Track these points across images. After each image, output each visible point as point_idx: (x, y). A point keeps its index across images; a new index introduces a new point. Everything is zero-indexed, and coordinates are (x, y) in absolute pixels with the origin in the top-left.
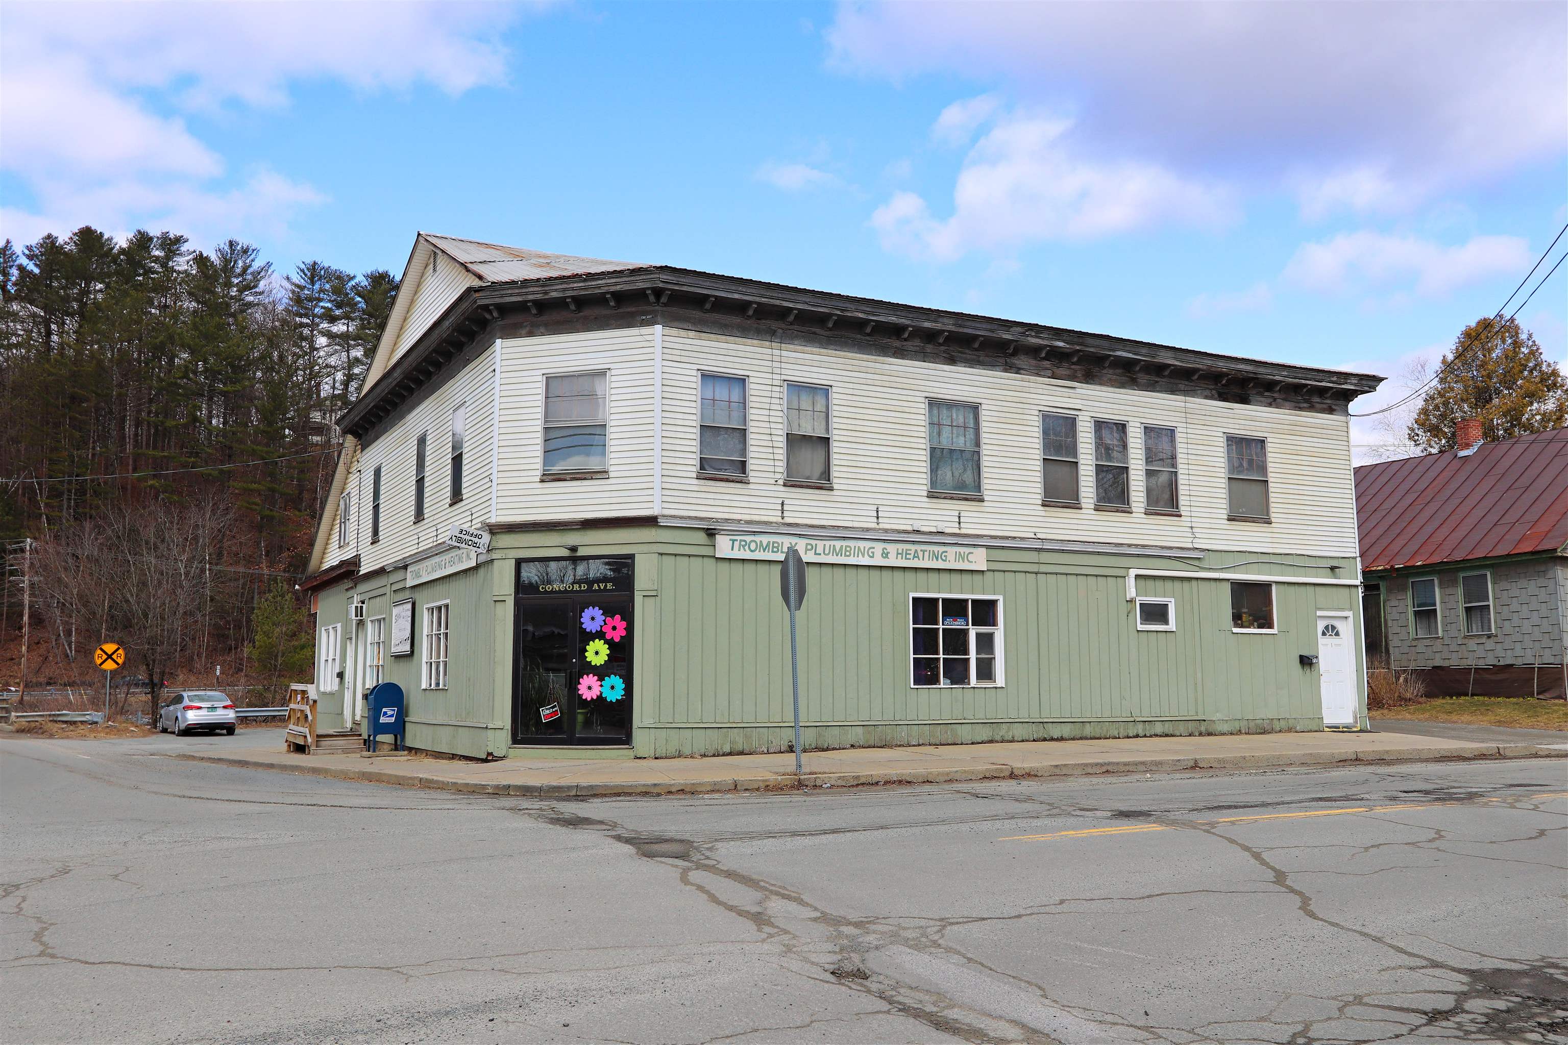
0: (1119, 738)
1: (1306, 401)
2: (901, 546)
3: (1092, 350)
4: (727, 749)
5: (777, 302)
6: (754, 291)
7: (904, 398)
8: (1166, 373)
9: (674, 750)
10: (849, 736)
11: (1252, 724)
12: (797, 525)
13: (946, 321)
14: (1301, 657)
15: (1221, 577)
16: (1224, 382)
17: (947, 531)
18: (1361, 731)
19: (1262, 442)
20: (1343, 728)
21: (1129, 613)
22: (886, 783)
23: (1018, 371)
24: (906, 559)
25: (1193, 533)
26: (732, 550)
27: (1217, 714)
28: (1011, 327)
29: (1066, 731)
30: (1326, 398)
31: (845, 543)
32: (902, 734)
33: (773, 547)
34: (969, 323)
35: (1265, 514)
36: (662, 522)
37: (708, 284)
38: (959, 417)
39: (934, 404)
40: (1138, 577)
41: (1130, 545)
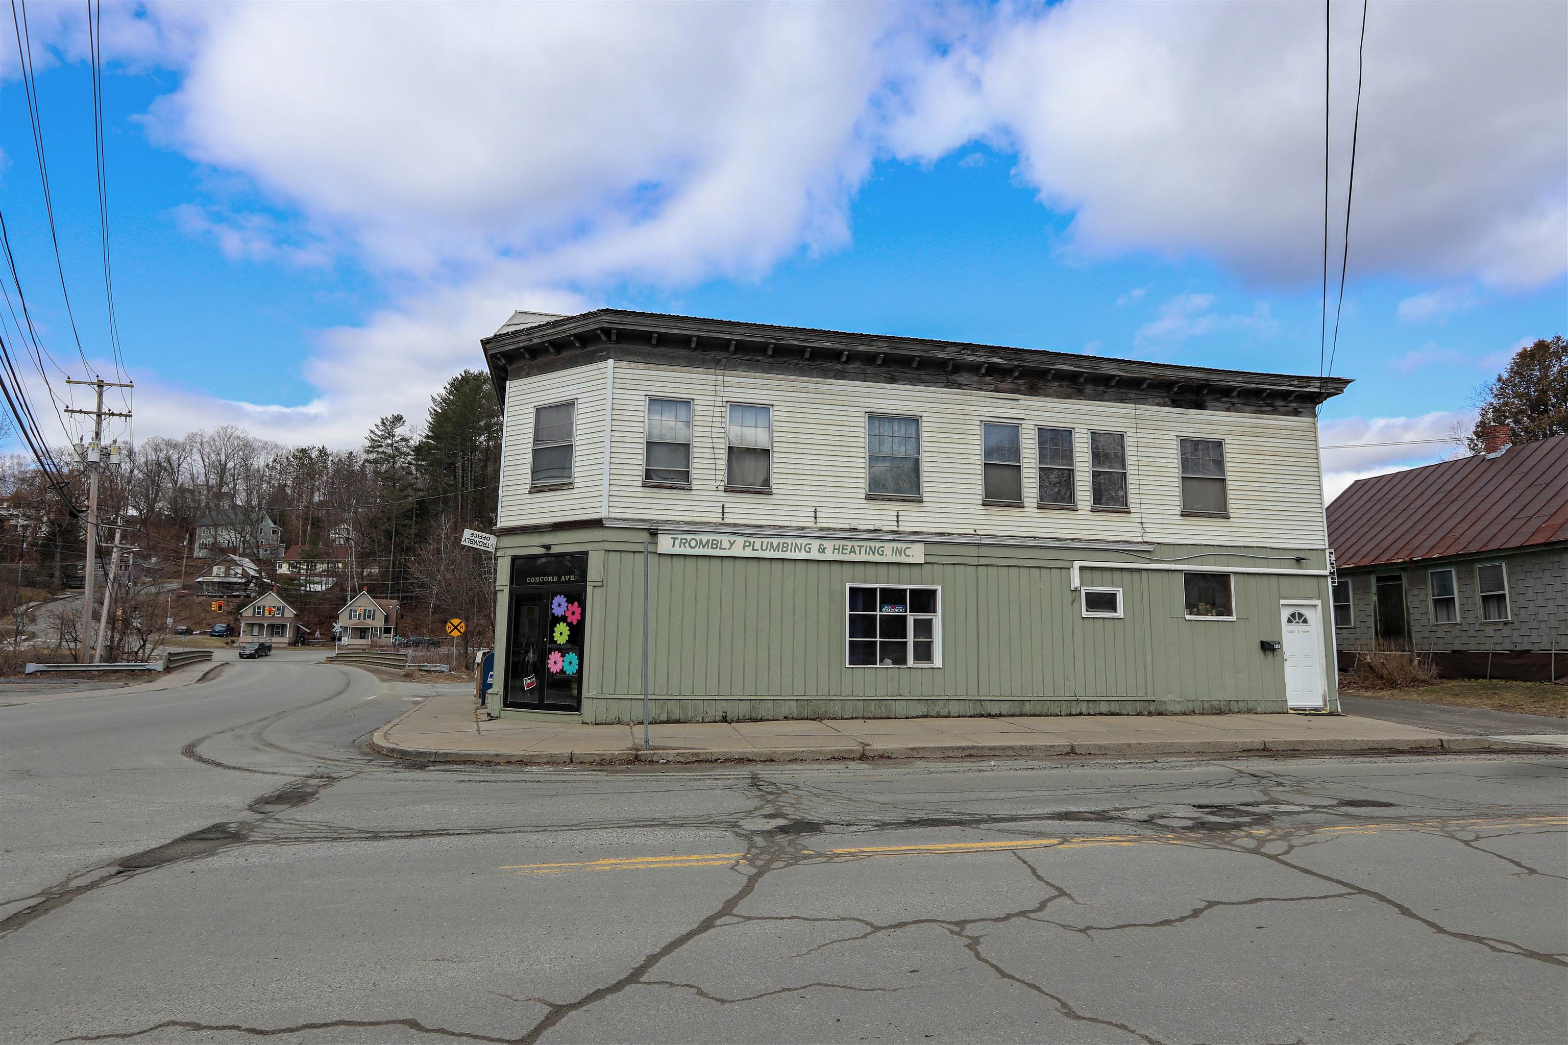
0: (1061, 716)
1: (1268, 405)
2: (837, 543)
3: (1030, 364)
4: (664, 717)
5: (715, 335)
6: (692, 326)
7: (844, 413)
8: (1113, 383)
9: (614, 718)
10: (783, 709)
11: (1207, 705)
12: (735, 525)
13: (879, 344)
14: (1262, 643)
15: (1173, 568)
16: (1175, 389)
17: (885, 528)
18: (1331, 714)
19: (1219, 444)
20: (1310, 710)
21: (1073, 601)
22: (725, 760)
23: (960, 386)
24: (842, 553)
25: (1143, 528)
26: (673, 546)
27: (1169, 696)
28: (946, 347)
29: (1005, 708)
30: (1291, 401)
31: (782, 540)
32: (836, 708)
33: (713, 544)
34: (904, 346)
35: (1224, 509)
36: (607, 524)
37: (649, 322)
38: (900, 430)
39: (873, 417)
40: (1081, 568)
41: (1073, 540)
